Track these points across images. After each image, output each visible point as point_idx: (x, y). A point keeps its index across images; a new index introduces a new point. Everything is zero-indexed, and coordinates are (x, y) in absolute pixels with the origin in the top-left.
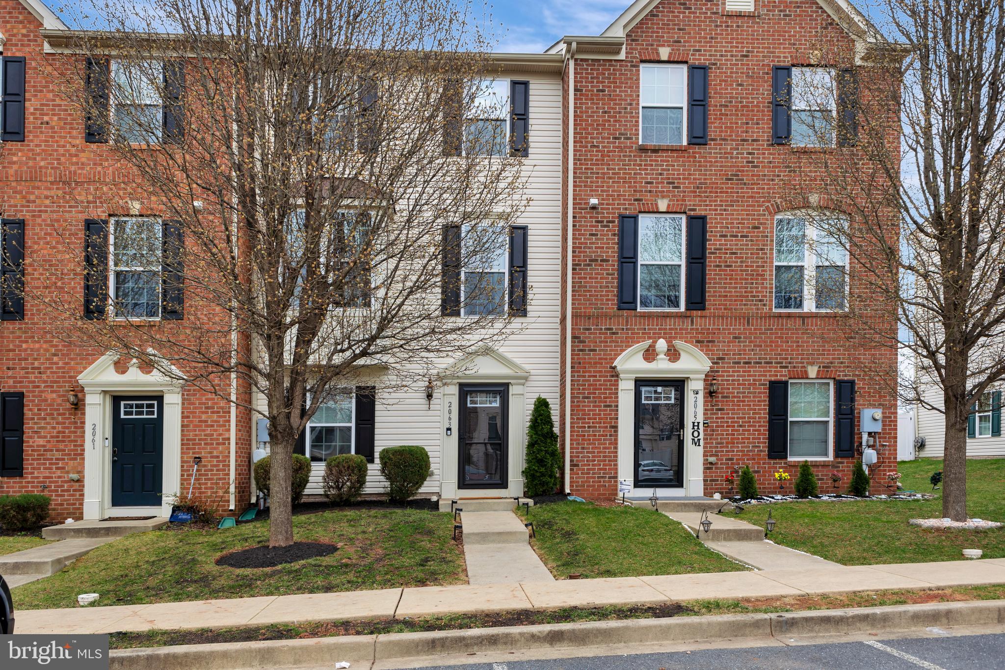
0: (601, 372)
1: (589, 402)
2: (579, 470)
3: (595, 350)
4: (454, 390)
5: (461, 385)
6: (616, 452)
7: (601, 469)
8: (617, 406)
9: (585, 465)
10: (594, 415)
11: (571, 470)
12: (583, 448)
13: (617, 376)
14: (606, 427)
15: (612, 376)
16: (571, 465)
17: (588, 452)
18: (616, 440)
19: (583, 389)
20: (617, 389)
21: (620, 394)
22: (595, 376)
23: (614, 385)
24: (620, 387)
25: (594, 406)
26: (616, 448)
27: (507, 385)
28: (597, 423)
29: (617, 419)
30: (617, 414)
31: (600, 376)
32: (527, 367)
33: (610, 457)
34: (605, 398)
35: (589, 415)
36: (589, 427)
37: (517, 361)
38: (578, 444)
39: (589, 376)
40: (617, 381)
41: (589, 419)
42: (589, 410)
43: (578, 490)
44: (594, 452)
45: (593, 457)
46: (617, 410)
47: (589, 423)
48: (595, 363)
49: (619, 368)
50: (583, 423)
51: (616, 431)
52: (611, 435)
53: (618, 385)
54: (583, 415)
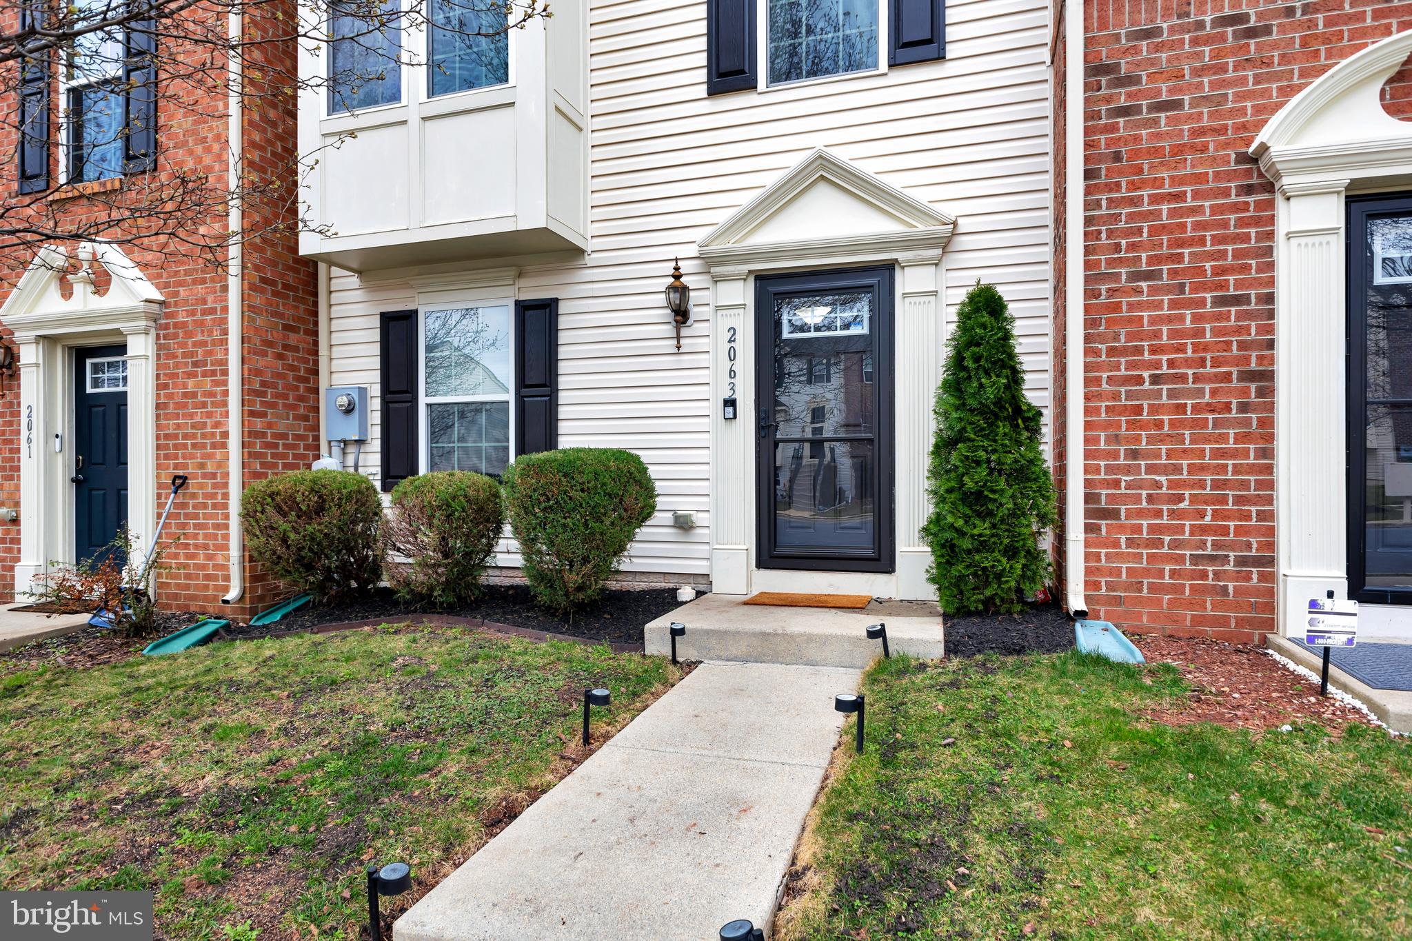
0: (1201, 178)
1: (1153, 290)
2: (1122, 528)
3: (1178, 104)
4: (744, 294)
5: (762, 279)
6: (1269, 469)
7: (1204, 530)
8: (1270, 298)
9: (1140, 513)
10: (1173, 334)
11: (1088, 528)
12: (1134, 454)
13: (1270, 187)
14: (1227, 377)
15: (1249, 190)
16: (1088, 514)
17: (1151, 469)
18: (1267, 423)
19: (1132, 247)
20: (1270, 235)
21: (1284, 253)
22: (1180, 197)
23: (1257, 222)
24: (1283, 225)
25: (1174, 304)
26: (1267, 453)
27: (888, 268)
28: (1188, 363)
29: (1271, 345)
30: (1270, 329)
31: (1196, 195)
32: (950, 211)
33: (1245, 485)
34: (1218, 271)
35: (1157, 335)
36: (1155, 379)
37: (922, 196)
38: (1116, 439)
39: (1155, 199)
40: (1271, 204)
41: (1153, 351)
42: (1153, 320)
43: (1118, 601)
44: (1177, 469)
45: (1172, 484)
46: (1271, 314)
47: (1157, 365)
48: (1178, 150)
49: (1278, 149)
50: (1131, 366)
51: (1267, 392)
52: (1243, 408)
53: (1271, 220)
54: (1131, 336)
